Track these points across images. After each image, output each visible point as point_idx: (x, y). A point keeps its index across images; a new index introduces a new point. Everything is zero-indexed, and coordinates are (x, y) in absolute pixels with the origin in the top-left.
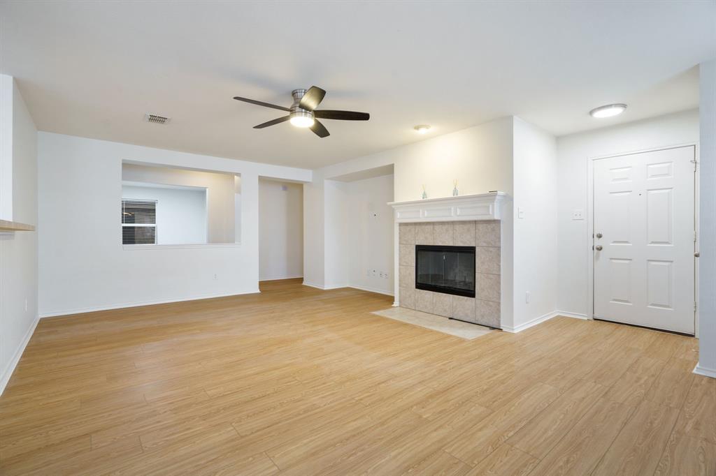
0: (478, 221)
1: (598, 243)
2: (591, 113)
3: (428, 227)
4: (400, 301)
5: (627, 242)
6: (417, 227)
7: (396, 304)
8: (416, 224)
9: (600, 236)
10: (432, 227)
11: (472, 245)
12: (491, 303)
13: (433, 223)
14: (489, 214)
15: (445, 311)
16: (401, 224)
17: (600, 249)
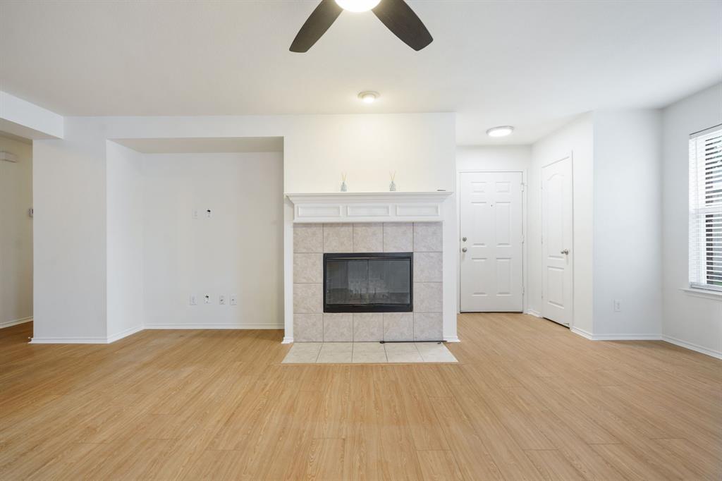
0: (416, 222)
1: (464, 245)
2: (488, 132)
3: (343, 229)
4: (295, 335)
5: (483, 244)
6: (327, 230)
7: (288, 339)
8: (324, 225)
9: (464, 240)
10: (351, 229)
11: (409, 250)
12: (432, 315)
13: (353, 225)
14: (438, 216)
15: (372, 334)
16: (296, 225)
17: (464, 251)
